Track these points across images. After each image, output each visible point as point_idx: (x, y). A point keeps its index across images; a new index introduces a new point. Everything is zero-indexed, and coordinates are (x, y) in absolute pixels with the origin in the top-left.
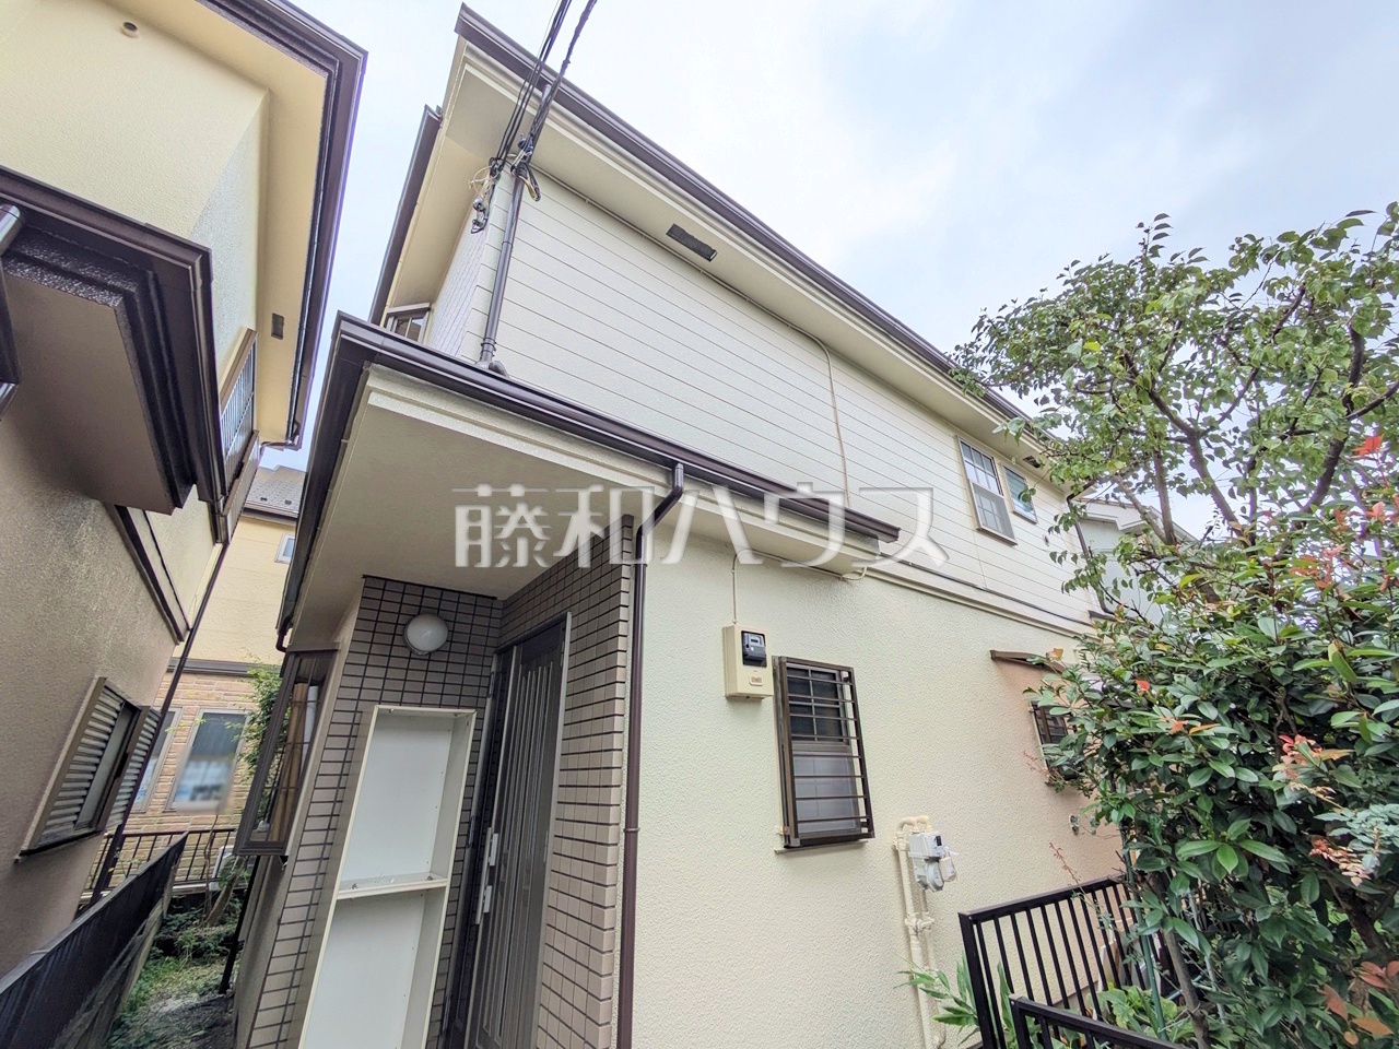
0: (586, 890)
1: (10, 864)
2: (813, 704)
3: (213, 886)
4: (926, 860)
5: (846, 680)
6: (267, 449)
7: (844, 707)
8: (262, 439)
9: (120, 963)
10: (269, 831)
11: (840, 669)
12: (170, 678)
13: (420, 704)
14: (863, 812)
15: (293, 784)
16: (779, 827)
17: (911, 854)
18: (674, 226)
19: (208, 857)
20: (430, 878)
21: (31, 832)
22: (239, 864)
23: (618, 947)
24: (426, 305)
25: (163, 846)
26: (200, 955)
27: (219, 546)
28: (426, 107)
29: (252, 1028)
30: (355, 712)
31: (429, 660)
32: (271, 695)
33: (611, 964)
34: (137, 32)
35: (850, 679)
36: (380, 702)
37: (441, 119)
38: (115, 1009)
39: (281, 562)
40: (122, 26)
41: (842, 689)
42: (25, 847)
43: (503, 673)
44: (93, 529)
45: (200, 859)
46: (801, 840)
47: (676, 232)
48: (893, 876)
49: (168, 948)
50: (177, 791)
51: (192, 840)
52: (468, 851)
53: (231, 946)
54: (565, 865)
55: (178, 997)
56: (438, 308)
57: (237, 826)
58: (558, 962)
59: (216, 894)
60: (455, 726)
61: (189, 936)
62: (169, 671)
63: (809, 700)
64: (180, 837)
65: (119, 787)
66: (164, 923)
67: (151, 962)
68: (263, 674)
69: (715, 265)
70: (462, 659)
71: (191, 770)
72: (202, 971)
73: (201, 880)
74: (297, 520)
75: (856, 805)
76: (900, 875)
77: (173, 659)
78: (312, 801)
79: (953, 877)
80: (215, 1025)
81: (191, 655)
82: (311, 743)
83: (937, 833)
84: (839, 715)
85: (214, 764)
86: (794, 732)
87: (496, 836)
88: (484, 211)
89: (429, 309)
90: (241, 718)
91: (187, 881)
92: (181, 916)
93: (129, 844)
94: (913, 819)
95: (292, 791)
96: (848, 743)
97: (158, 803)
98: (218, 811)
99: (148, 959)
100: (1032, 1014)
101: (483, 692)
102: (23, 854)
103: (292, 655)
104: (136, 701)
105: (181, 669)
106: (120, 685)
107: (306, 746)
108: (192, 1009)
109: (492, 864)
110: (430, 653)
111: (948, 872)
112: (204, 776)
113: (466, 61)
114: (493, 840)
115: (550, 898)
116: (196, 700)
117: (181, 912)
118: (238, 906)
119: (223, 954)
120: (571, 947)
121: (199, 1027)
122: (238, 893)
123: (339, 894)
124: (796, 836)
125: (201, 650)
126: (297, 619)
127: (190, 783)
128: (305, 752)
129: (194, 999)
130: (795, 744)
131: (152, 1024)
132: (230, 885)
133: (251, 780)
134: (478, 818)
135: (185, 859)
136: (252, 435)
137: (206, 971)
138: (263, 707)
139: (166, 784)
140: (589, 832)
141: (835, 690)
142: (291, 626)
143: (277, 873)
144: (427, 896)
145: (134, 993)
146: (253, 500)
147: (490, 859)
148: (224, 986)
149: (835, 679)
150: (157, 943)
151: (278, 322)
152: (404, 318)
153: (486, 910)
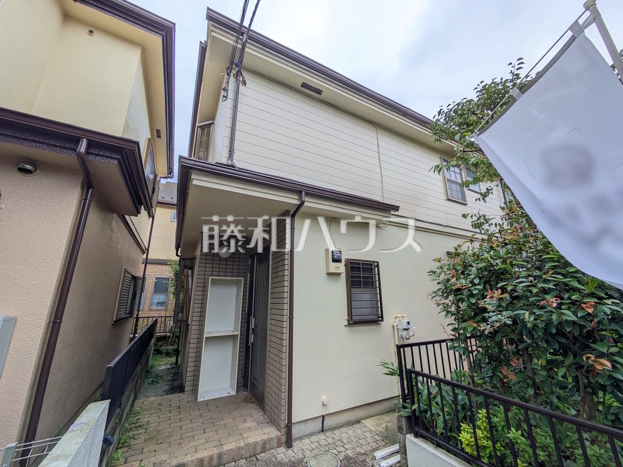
0: (278, 335)
1: (111, 325)
2: (362, 275)
3: (168, 334)
4: (403, 330)
5: (376, 266)
6: (162, 179)
7: (375, 276)
8: (159, 176)
9: (146, 354)
10: (183, 317)
11: (374, 262)
12: (144, 265)
13: (225, 276)
14: (380, 313)
15: (188, 302)
16: (346, 317)
17: (398, 327)
18: (303, 83)
19: (165, 325)
20: (233, 332)
21: (115, 316)
22: (175, 327)
23: (288, 351)
24: (211, 122)
25: (151, 322)
26: (168, 354)
27: (151, 219)
28: (201, 42)
29: (187, 372)
30: (204, 279)
31: (227, 261)
32: (177, 271)
33: (285, 356)
34: (94, 33)
35: (378, 266)
36: (212, 275)
37: (206, 46)
38: (147, 368)
39: (173, 222)
40: (88, 32)
41: (374, 269)
42: (114, 320)
43: (253, 264)
44: (116, 223)
45: (163, 325)
46: (353, 322)
47: (304, 85)
48: (392, 334)
49: (158, 352)
50: (152, 304)
51: (159, 320)
52: (246, 324)
53: (177, 352)
54: (273, 328)
55: (164, 366)
56: (217, 122)
57: (172, 315)
58: (272, 356)
59: (170, 337)
60: (237, 283)
61: (164, 348)
62: (143, 263)
63: (360, 274)
64: (156, 318)
65: (135, 302)
66: (155, 345)
67: (154, 356)
68: (173, 264)
69: (322, 96)
70: (238, 260)
71: (155, 297)
72: (169, 359)
73: (164, 332)
74: (177, 205)
75: (378, 310)
76: (394, 334)
77: (143, 259)
78: (194, 307)
79: (413, 335)
80: (176, 373)
81: (149, 257)
82: (192, 289)
83: (408, 320)
84: (373, 279)
85: (162, 295)
86: (352, 285)
87: (253, 319)
88: (226, 90)
89: (212, 123)
90: (168, 279)
91: (160, 332)
92: (160, 343)
93: (141, 320)
94: (399, 315)
95: (188, 304)
96: (376, 289)
97: (146, 307)
98: (166, 310)
99: (153, 355)
100: (414, 373)
101: (246, 271)
102: (114, 322)
103: (182, 259)
104: (136, 275)
105: (146, 262)
106: (130, 270)
107: (190, 290)
108: (169, 369)
109: (253, 328)
110: (227, 258)
111: (411, 334)
112: (159, 299)
113: (212, 31)
114: (253, 320)
115: (269, 337)
116: (153, 273)
117: (160, 341)
118: (177, 340)
119: (175, 355)
120: (275, 351)
121: (171, 373)
122: (176, 336)
123: (205, 335)
124: (352, 320)
125: (151, 256)
126: (182, 245)
127: (156, 301)
128: (190, 292)
129: (168, 366)
130: (352, 290)
131: (158, 372)
132: (173, 334)
133: (175, 300)
134: (248, 313)
135: (158, 325)
136: (156, 176)
137: (171, 359)
138: (175, 275)
139: (148, 301)
140: (279, 318)
141: (371, 270)
142: (180, 247)
143: (187, 330)
144: (234, 337)
145: (151, 363)
146: (160, 199)
147: (252, 326)
148: (177, 363)
149: (372, 266)
150: (154, 350)
151: (158, 132)
152: (204, 127)
153: (252, 342)
